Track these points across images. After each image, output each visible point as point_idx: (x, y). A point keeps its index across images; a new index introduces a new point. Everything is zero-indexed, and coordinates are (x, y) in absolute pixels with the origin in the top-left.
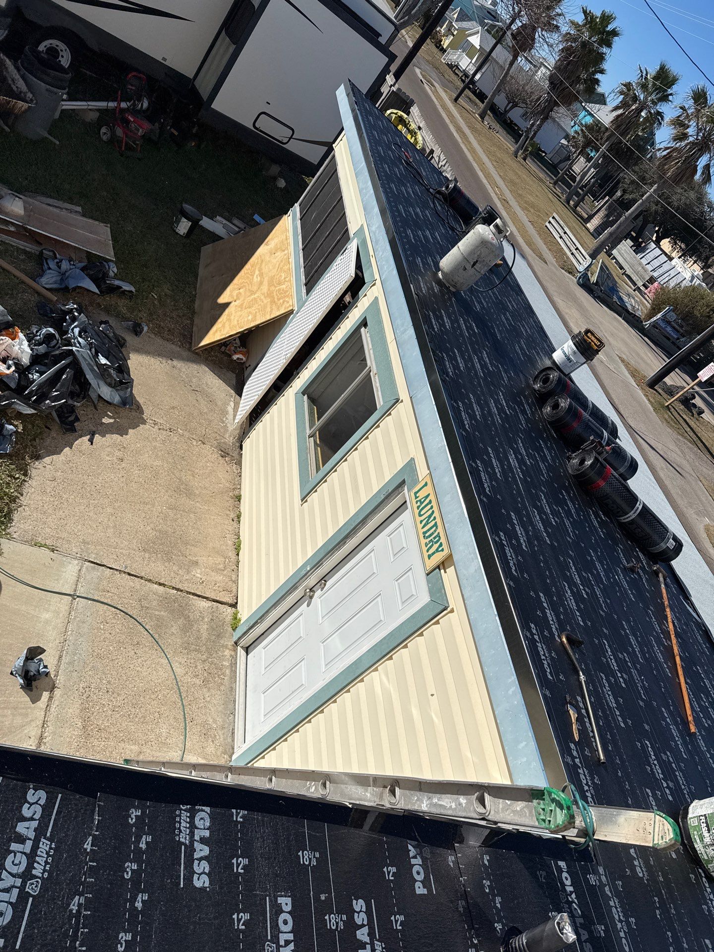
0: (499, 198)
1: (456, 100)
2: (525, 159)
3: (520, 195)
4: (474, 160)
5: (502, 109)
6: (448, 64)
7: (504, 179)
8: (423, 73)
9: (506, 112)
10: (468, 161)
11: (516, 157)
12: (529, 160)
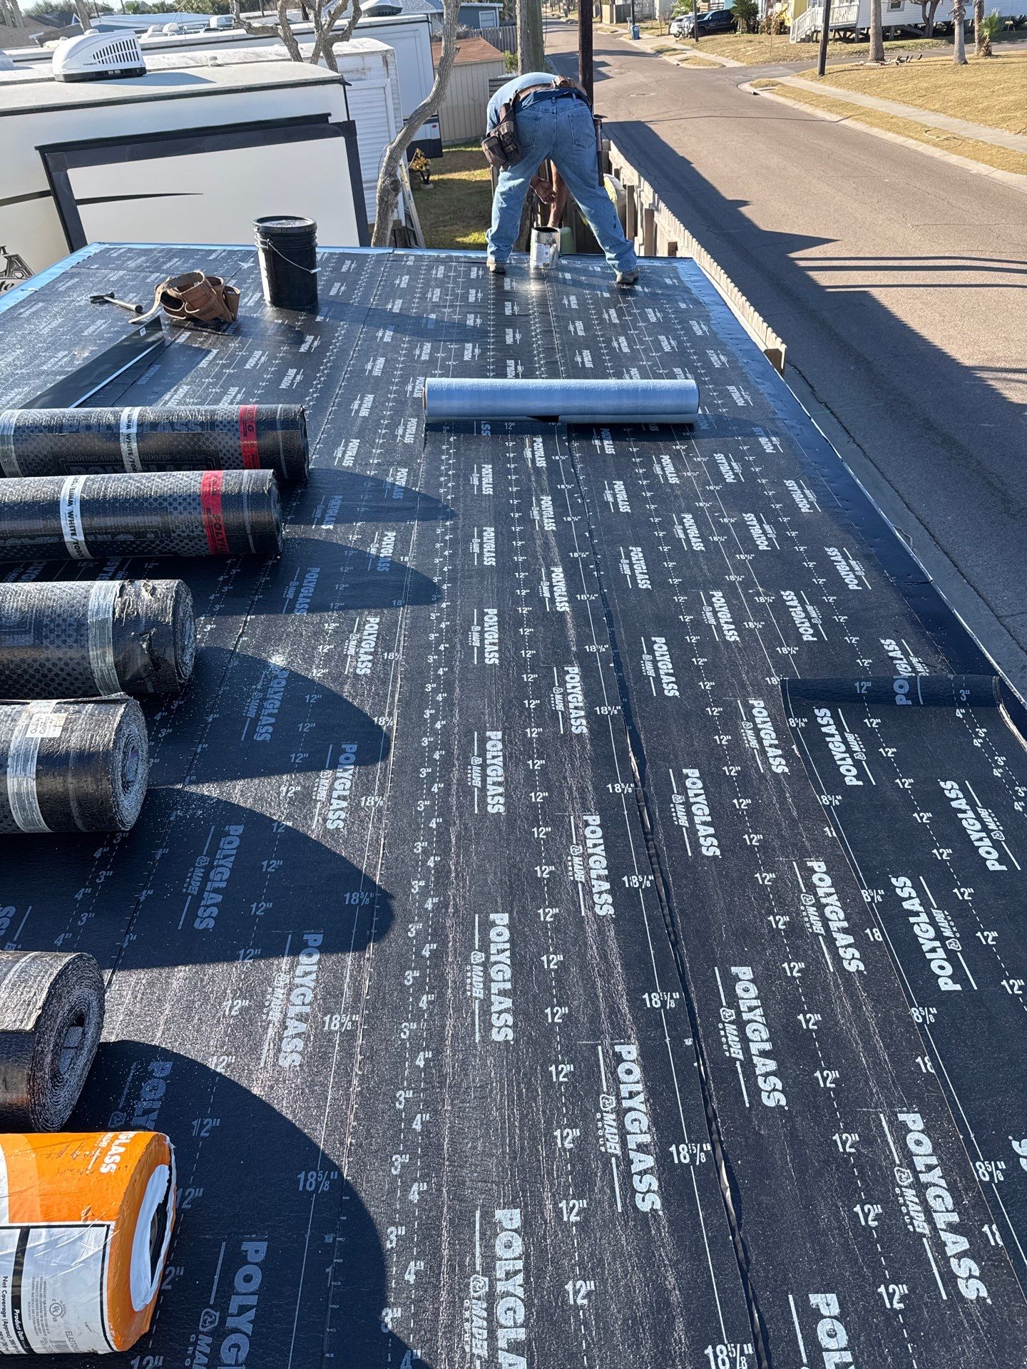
0: (935, 145)
1: (822, 72)
2: (989, 54)
3: (984, 110)
4: (872, 125)
5: (920, 22)
6: (803, 40)
7: (943, 111)
8: (754, 82)
9: (928, 20)
10: (858, 134)
11: (966, 63)
12: (996, 49)
